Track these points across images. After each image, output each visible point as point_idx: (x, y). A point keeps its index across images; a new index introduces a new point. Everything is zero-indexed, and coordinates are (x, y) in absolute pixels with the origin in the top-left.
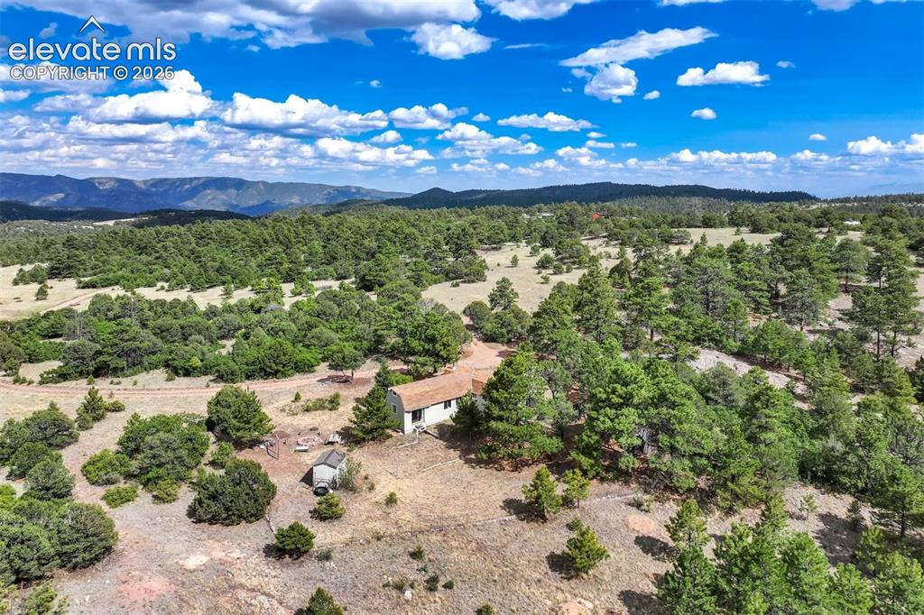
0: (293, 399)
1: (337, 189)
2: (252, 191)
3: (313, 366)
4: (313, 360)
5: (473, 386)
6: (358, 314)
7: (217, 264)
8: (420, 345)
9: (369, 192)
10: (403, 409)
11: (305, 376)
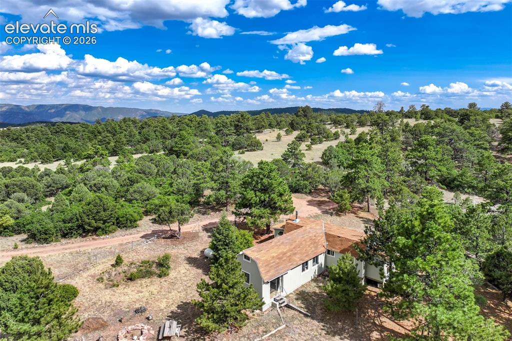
0: (114, 262)
1: (145, 111)
2: (94, 112)
3: (135, 221)
4: (135, 215)
5: (327, 241)
6: (175, 172)
7: (63, 145)
8: (256, 196)
9: (164, 113)
10: (261, 278)
11: (127, 232)
